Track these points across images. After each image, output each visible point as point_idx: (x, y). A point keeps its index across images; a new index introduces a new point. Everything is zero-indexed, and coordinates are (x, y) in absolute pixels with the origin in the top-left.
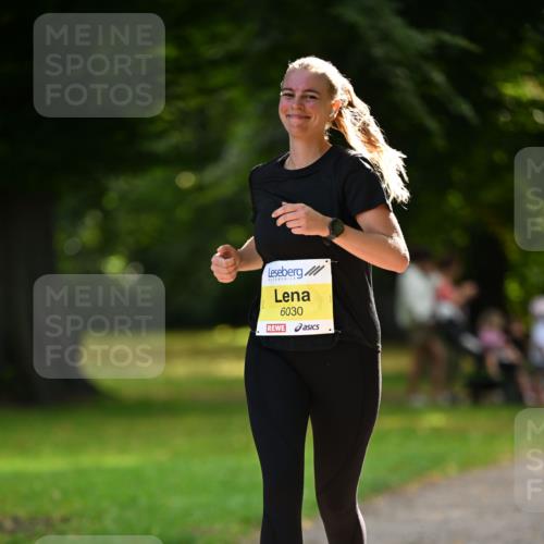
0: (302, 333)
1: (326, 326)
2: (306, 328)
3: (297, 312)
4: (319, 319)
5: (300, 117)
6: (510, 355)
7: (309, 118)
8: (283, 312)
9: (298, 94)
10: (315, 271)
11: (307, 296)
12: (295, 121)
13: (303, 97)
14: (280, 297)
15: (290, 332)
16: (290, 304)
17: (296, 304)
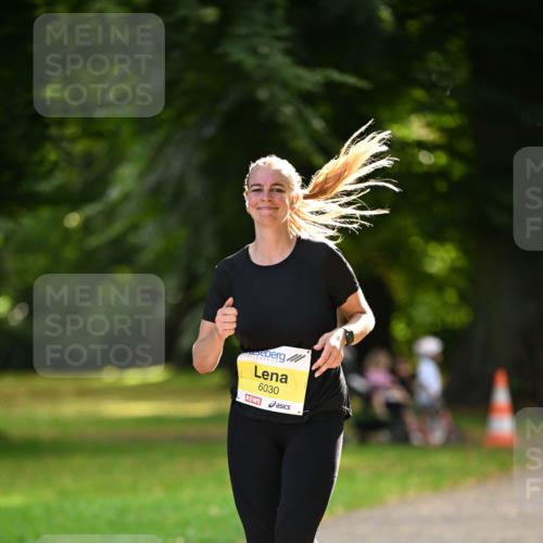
0: (274, 409)
1: (297, 408)
2: (278, 406)
3: (273, 390)
4: (291, 401)
5: (270, 208)
6: (397, 395)
7: (277, 209)
8: (261, 388)
9: (266, 188)
10: (296, 358)
11: (285, 379)
12: (266, 212)
13: (271, 190)
14: (259, 374)
15: (264, 406)
16: (268, 382)
17: (274, 383)
